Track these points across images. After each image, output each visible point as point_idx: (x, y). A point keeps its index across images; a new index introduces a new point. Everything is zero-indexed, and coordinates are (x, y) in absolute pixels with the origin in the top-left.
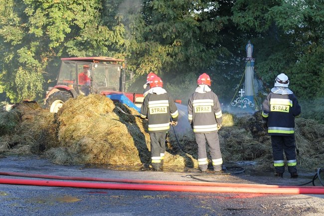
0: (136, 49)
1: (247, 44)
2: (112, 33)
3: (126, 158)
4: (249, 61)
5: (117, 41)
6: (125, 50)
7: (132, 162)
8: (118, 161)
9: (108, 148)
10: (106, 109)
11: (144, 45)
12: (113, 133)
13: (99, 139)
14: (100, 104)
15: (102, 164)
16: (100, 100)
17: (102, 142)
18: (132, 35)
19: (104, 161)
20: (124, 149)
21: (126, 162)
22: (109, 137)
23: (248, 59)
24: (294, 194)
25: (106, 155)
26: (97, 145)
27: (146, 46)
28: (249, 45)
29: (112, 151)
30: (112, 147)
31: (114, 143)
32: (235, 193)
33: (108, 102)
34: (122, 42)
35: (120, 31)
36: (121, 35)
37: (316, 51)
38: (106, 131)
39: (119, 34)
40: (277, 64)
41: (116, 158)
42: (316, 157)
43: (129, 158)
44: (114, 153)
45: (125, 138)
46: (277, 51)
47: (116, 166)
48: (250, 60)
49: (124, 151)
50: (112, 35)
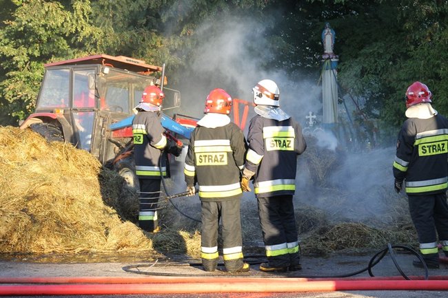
0: (114, 43)
1: (324, 29)
2: (68, 14)
3: (60, 240)
4: (329, 60)
5: (79, 29)
6: (95, 44)
7: (72, 248)
8: (45, 247)
9: (28, 224)
10: (32, 153)
11: (127, 36)
12: (38, 196)
13: (12, 208)
14: (20, 144)
15: (15, 254)
16: (19, 137)
17: (17, 213)
18: (107, 17)
19: (19, 247)
20: (58, 224)
21: (60, 248)
22: (30, 204)
23: (327, 56)
24: (326, 291)
25: (23, 236)
26: (5, 219)
27: (131, 38)
28: (327, 31)
29: (35, 229)
30: (35, 222)
31: (40, 214)
32: (223, 292)
33: (35, 142)
34: (88, 30)
35: (83, 10)
36: (84, 17)
37: (440, 38)
38: (26, 193)
39: (81, 16)
40: (376, 62)
41: (42, 241)
42: (408, 229)
43: (66, 240)
44: (39, 233)
45: (59, 204)
46: (376, 40)
47: (42, 256)
48: (329, 58)
49: (57, 228)
50: (68, 19)
